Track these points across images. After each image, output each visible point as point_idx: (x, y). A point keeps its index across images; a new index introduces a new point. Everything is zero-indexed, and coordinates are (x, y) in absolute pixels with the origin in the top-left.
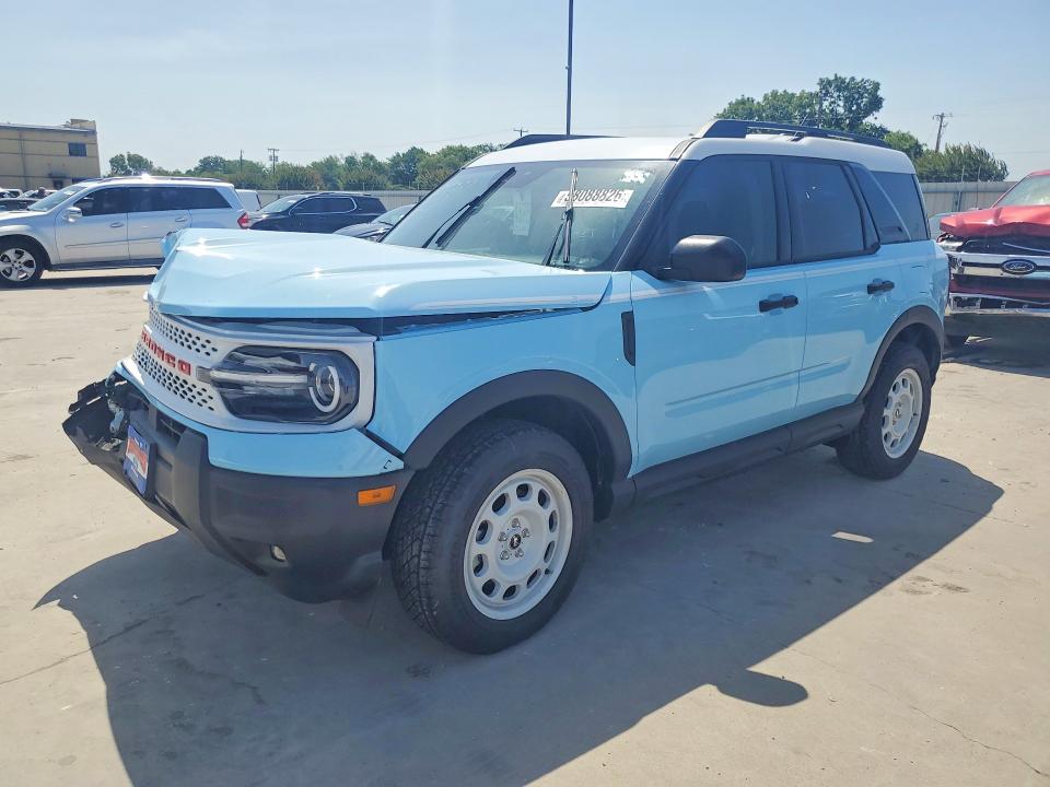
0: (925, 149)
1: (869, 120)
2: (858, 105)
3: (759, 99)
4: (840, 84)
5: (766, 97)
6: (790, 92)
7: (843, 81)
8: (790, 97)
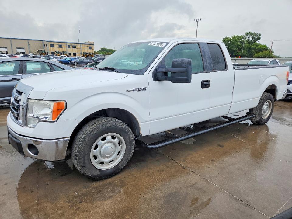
0: (269, 48)
1: (257, 42)
2: (255, 39)
3: (231, 37)
4: (251, 34)
5: (232, 37)
6: (238, 35)
7: (252, 33)
8: (238, 37)
